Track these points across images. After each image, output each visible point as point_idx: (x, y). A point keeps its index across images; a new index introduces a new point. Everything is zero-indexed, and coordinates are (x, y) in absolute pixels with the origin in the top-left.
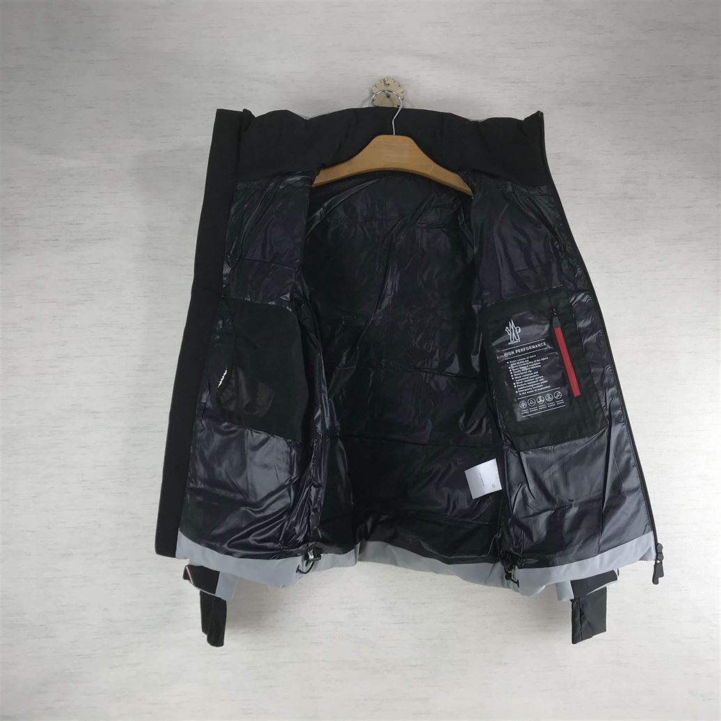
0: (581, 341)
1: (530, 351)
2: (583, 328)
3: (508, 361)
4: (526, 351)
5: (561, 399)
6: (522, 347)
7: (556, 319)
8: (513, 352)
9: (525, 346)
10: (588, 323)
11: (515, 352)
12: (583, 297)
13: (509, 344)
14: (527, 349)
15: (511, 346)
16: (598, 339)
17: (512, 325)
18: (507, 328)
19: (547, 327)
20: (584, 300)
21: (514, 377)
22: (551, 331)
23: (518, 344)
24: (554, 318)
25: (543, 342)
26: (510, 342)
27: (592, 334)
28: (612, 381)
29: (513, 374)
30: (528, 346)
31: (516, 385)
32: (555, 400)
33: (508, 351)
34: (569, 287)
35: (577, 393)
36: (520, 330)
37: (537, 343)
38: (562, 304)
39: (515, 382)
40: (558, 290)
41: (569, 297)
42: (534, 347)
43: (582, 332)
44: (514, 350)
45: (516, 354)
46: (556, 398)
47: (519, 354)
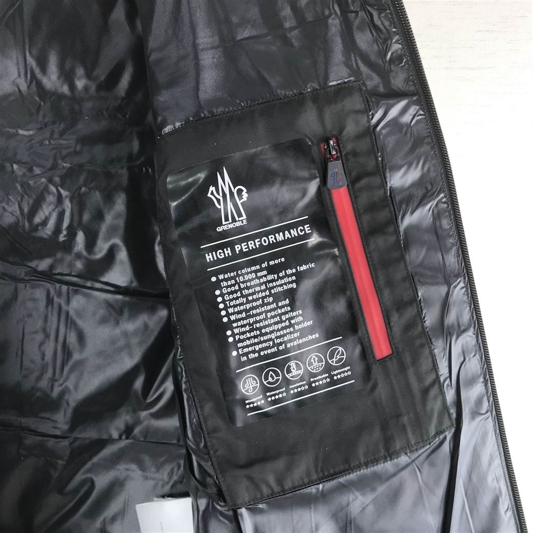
0: (394, 221)
1: (271, 246)
2: (402, 190)
3: (216, 273)
4: (262, 248)
5: (343, 366)
6: (252, 238)
7: (335, 168)
8: (228, 252)
9: (259, 236)
10: (414, 175)
11: (233, 250)
12: (404, 111)
13: (219, 229)
14: (265, 241)
15: (225, 234)
16: (437, 216)
17: (225, 182)
18: (212, 189)
19: (313, 187)
20: (406, 118)
21: (228, 315)
22: (322, 196)
23: (240, 230)
24: (330, 165)
25: (302, 223)
26: (221, 224)
27: (421, 203)
28: (466, 316)
29: (226, 308)
30: (267, 234)
31: (233, 335)
32: (328, 369)
33: (215, 249)
34: (370, 84)
35: (382, 349)
36: (245, 195)
37: (288, 228)
38: (351, 129)
39: (232, 329)
40: (343, 91)
41: (368, 109)
42: (280, 237)
43: (398, 198)
44: (231, 245)
45: (235, 256)
46: (333, 362)
47: (243, 254)
